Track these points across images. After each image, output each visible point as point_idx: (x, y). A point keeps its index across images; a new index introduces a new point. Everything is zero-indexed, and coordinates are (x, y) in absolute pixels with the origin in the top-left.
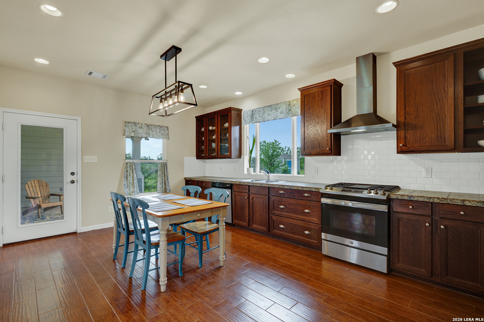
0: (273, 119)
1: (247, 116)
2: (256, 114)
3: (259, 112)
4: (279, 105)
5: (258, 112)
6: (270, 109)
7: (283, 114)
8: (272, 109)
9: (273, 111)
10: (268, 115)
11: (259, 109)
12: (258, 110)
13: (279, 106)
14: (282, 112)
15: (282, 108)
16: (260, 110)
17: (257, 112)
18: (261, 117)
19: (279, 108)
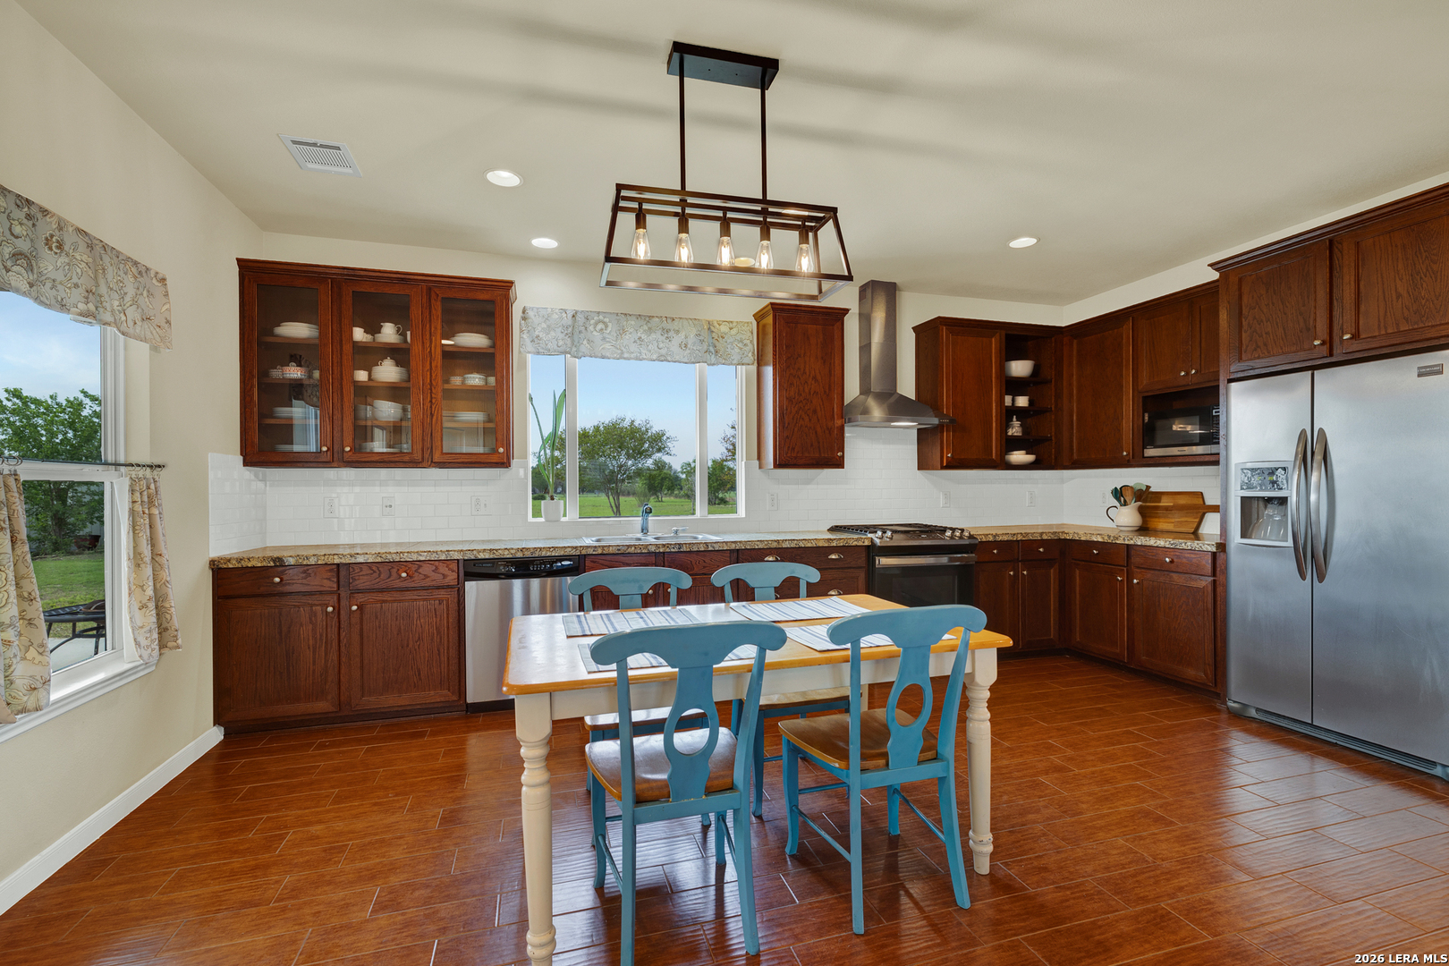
0: (654, 357)
1: (549, 326)
2: (591, 328)
3: (600, 326)
4: (676, 323)
5: (596, 324)
6: (646, 327)
7: (688, 351)
8: (650, 329)
9: (653, 336)
10: (635, 342)
11: (601, 317)
12: (595, 318)
13: (676, 325)
14: (686, 346)
15: (684, 333)
16: (607, 320)
17: (592, 322)
18: (610, 342)
19: (677, 332)
